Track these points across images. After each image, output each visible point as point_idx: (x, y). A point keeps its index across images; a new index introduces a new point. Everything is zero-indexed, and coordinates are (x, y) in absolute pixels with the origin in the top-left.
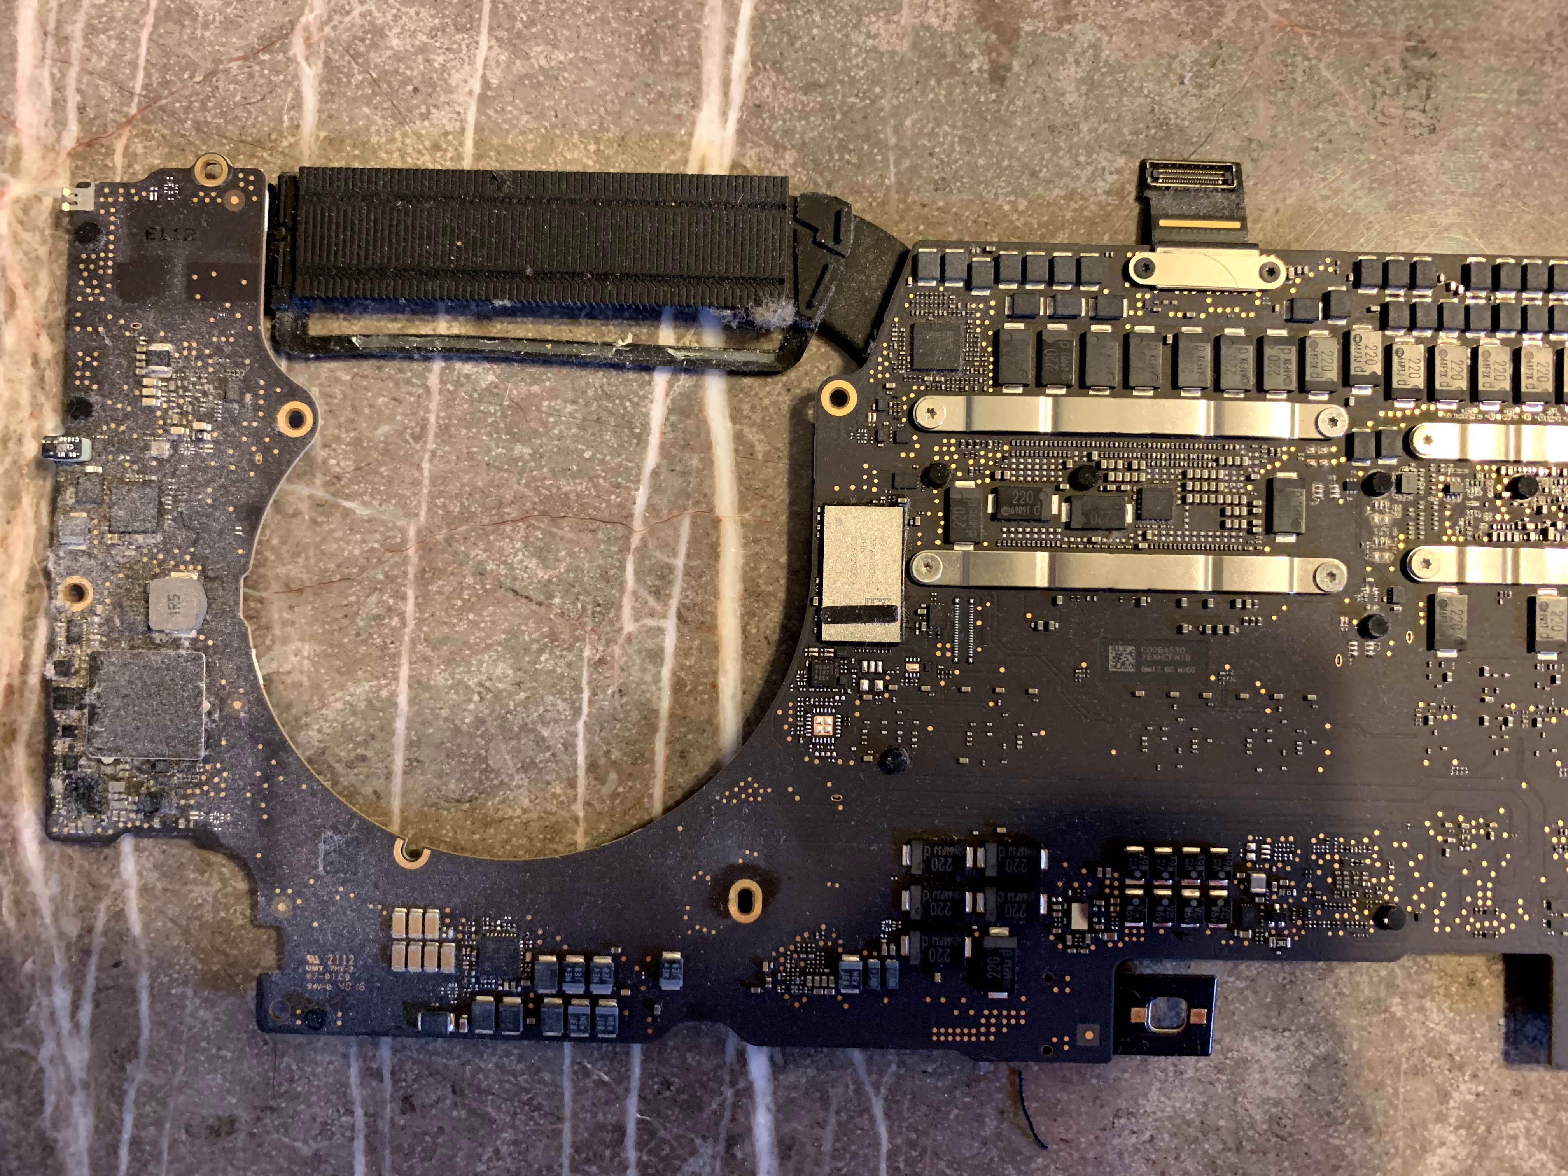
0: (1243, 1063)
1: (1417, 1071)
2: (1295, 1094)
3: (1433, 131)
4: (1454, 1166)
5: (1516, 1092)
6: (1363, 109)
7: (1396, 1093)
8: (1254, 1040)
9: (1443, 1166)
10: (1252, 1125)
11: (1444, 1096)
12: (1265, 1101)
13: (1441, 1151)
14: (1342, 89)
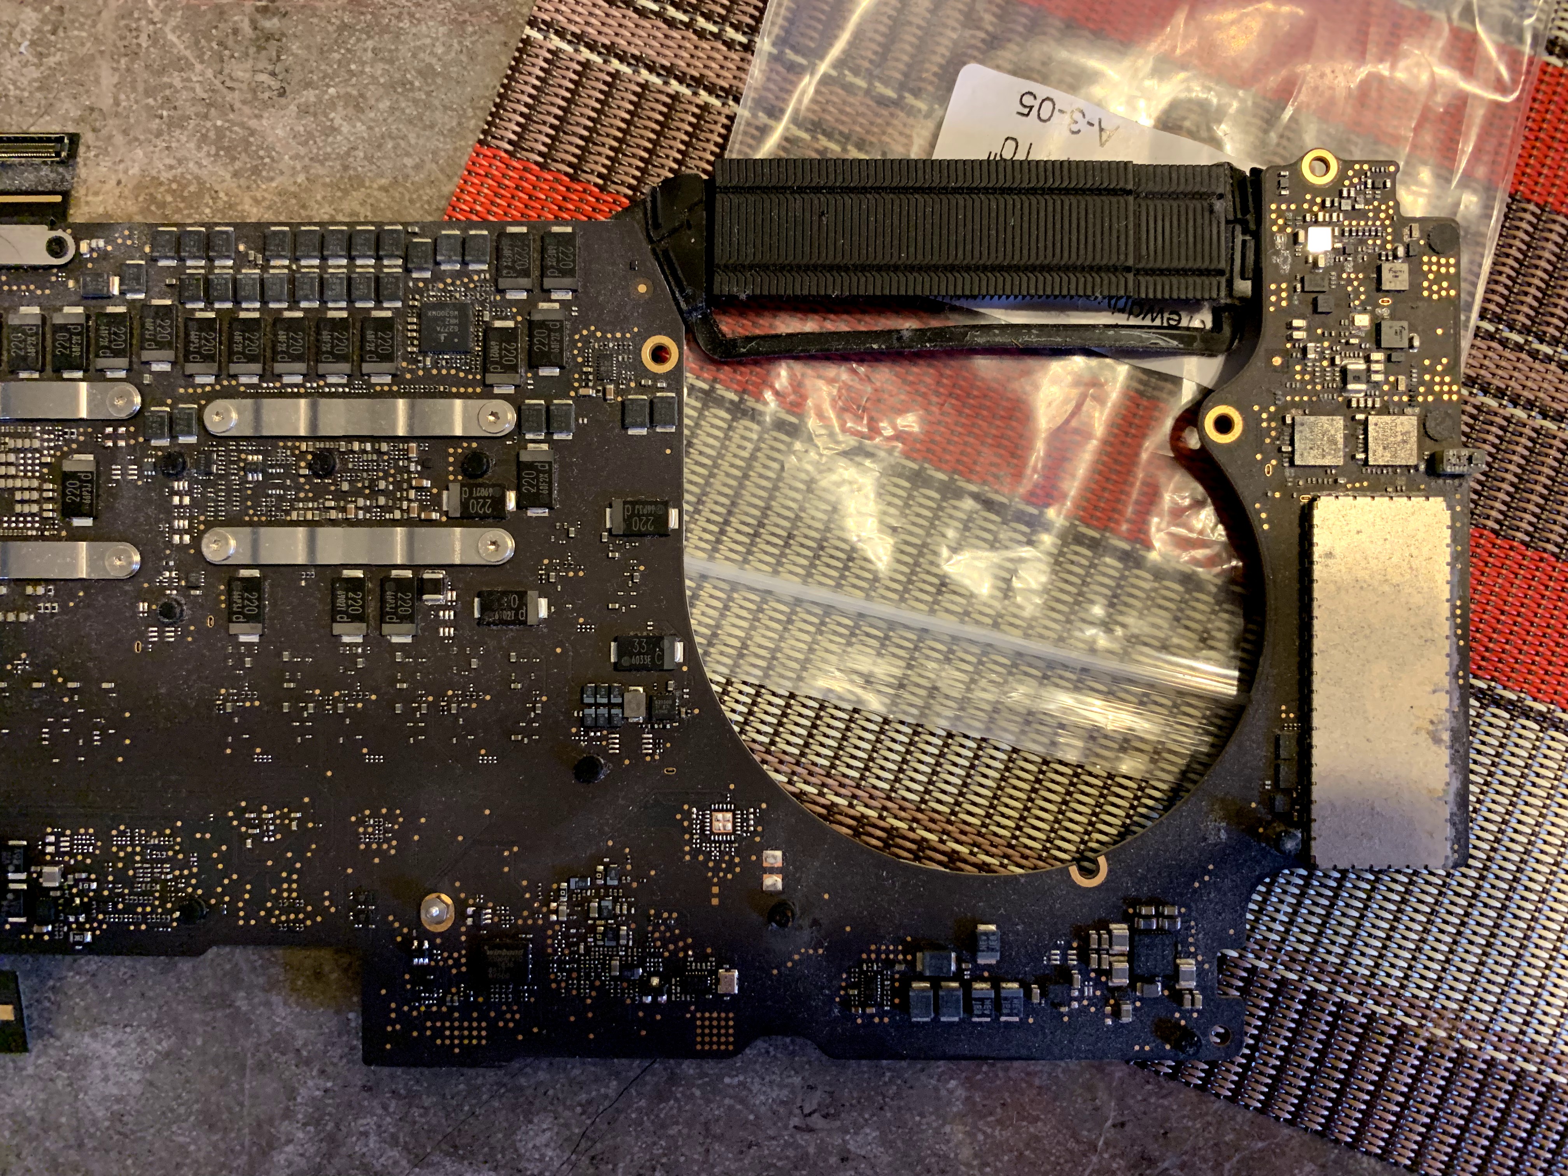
0: (83, 1061)
1: (261, 1067)
2: (137, 1090)
3: (282, 93)
4: (302, 1163)
5: (366, 1088)
6: (209, 73)
7: (242, 1090)
8: (94, 1036)
9: (290, 1164)
10: (95, 1122)
11: (292, 1094)
12: (105, 1098)
13: (289, 1148)
14: (188, 53)
